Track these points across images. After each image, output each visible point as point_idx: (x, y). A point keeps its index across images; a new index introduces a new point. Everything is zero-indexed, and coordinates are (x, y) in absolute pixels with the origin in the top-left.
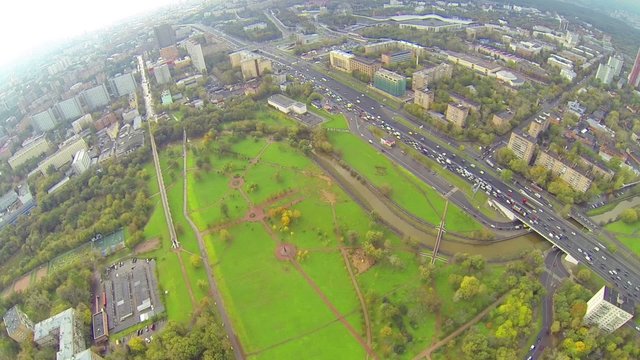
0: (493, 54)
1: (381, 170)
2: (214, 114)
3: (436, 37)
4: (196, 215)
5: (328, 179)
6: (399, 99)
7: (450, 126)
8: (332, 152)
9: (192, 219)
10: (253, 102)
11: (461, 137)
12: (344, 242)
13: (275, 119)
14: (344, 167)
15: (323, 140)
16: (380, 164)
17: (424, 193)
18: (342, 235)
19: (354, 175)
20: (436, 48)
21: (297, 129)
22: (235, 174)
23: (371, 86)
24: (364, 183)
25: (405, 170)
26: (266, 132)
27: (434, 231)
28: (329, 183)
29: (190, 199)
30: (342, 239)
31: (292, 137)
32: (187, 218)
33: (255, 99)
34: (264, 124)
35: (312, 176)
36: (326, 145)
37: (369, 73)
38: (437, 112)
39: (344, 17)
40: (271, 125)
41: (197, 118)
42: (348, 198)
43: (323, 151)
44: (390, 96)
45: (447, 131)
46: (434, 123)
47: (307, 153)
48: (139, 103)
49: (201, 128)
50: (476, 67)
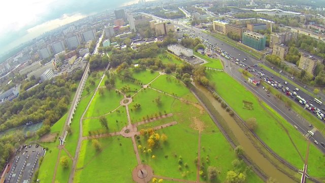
0: (320, 30)
1: (248, 104)
2: (130, 53)
3: (281, 19)
4: (87, 122)
5: (200, 107)
6: (260, 52)
7: (303, 73)
8: (208, 85)
9: (83, 124)
10: (157, 47)
11: (312, 82)
12: (202, 176)
13: (170, 59)
14: (217, 99)
15: (202, 75)
16: (248, 100)
17: (287, 131)
18: (203, 169)
19: (224, 106)
20: (282, 25)
21: (183, 66)
22: (128, 95)
23: (240, 43)
24: (232, 115)
25: (268, 107)
26: (161, 67)
27: (297, 175)
28: (201, 112)
29: (90, 109)
30: (201, 173)
31: (179, 71)
32: (81, 122)
33: (159, 46)
34: (160, 61)
35: (187, 104)
36: (204, 79)
37: (239, 34)
38: (290, 62)
39: (223, 8)
40: (165, 62)
41: (118, 55)
42: (216, 129)
43: (201, 84)
44: (254, 50)
45: (301, 77)
46: (289, 70)
47: (188, 84)
48: (92, 46)
49: (119, 61)
50: (312, 36)
